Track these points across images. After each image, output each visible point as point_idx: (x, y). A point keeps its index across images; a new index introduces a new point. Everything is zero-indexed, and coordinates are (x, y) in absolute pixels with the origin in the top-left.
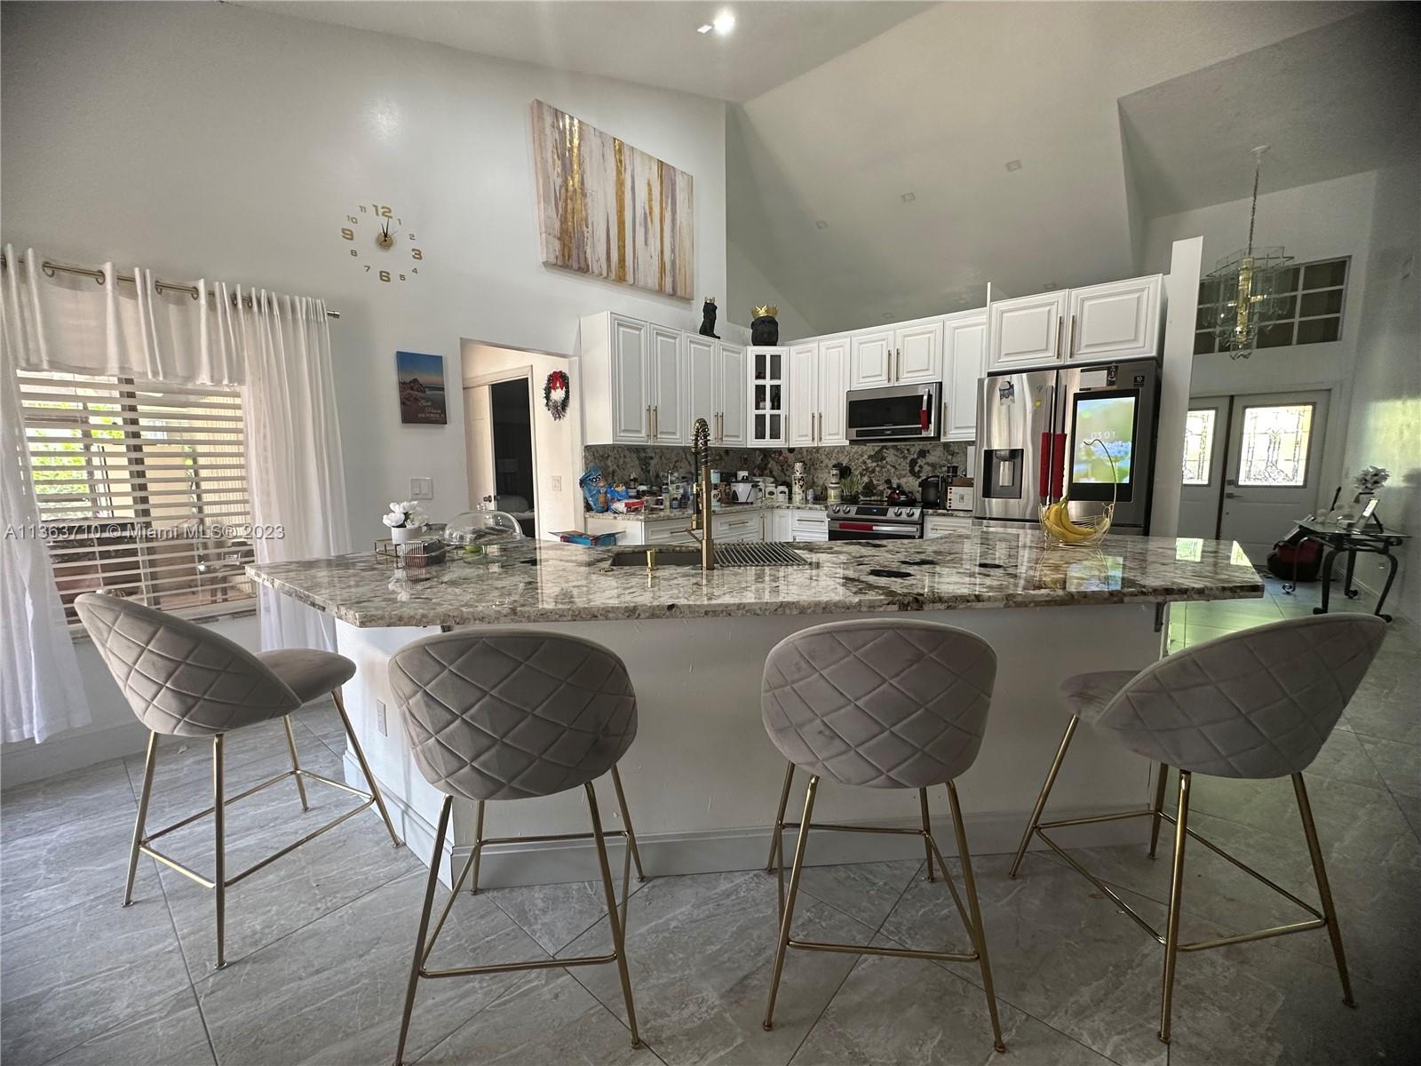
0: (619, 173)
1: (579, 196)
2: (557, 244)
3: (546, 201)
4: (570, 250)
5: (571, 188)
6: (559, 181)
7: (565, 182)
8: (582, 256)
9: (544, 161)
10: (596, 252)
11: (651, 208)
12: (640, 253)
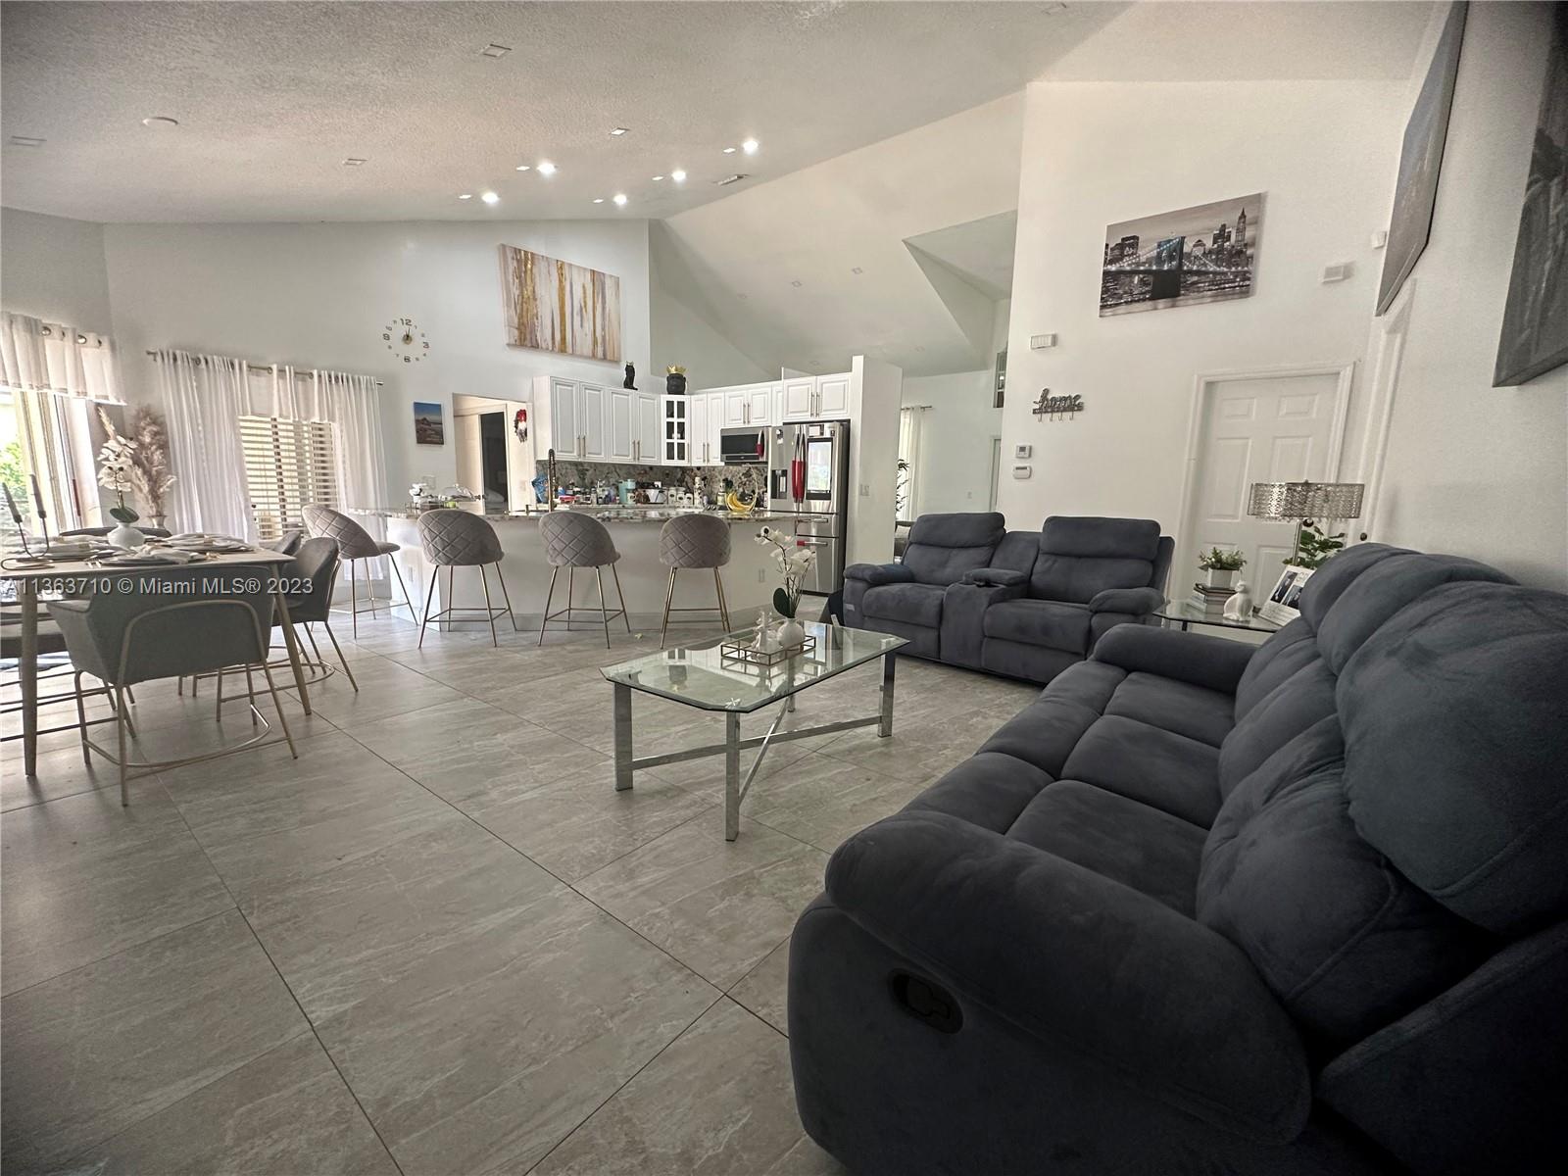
0: (561, 282)
1: (531, 300)
2: (516, 332)
3: (508, 306)
4: (525, 335)
5: (526, 296)
6: (517, 292)
7: (522, 292)
8: (534, 338)
9: (507, 282)
10: (544, 334)
11: (585, 302)
12: (577, 333)
